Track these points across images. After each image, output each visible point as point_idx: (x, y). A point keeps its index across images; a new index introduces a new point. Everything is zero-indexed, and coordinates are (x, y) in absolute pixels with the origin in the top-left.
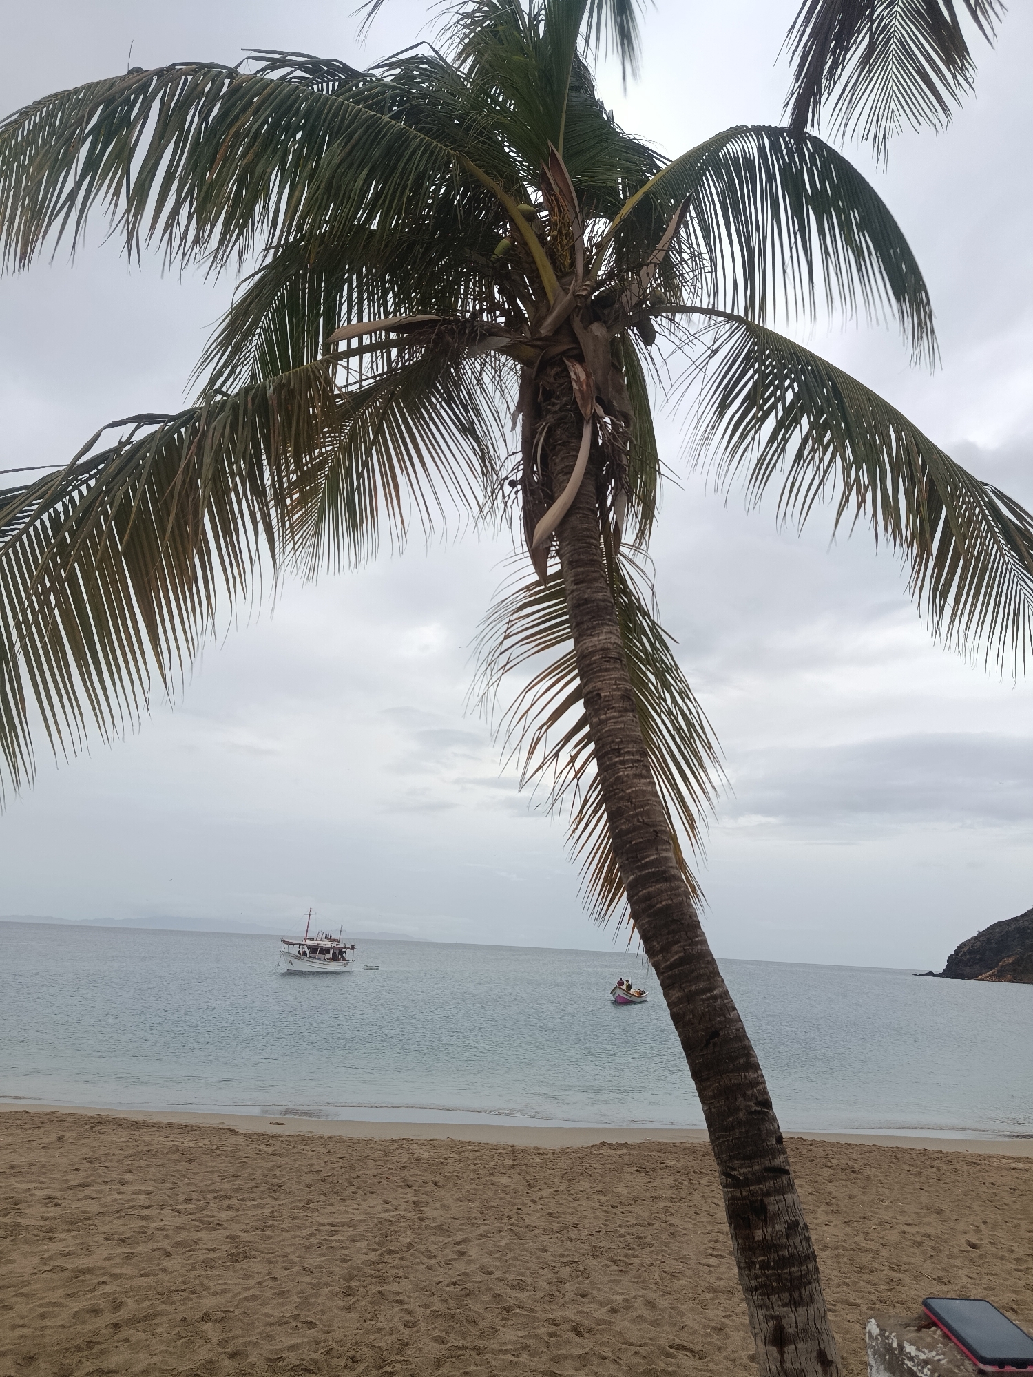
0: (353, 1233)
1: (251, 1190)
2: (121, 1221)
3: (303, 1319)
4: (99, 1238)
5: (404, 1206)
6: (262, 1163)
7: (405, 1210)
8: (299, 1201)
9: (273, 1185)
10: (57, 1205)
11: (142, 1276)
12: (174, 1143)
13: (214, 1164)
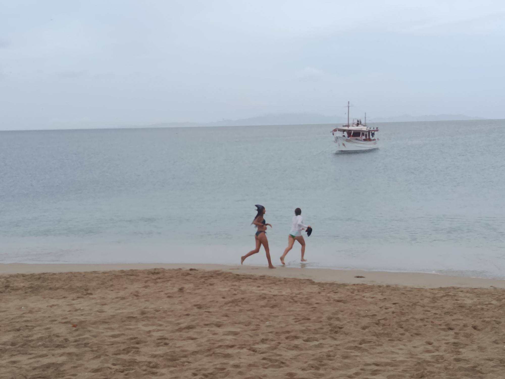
1: (316, 332)
2: (209, 359)
4: (189, 374)
5: (444, 347)
6: (329, 308)
7: (445, 351)
8: (354, 341)
9: (335, 327)
10: (166, 344)
12: (263, 292)
13: (292, 309)
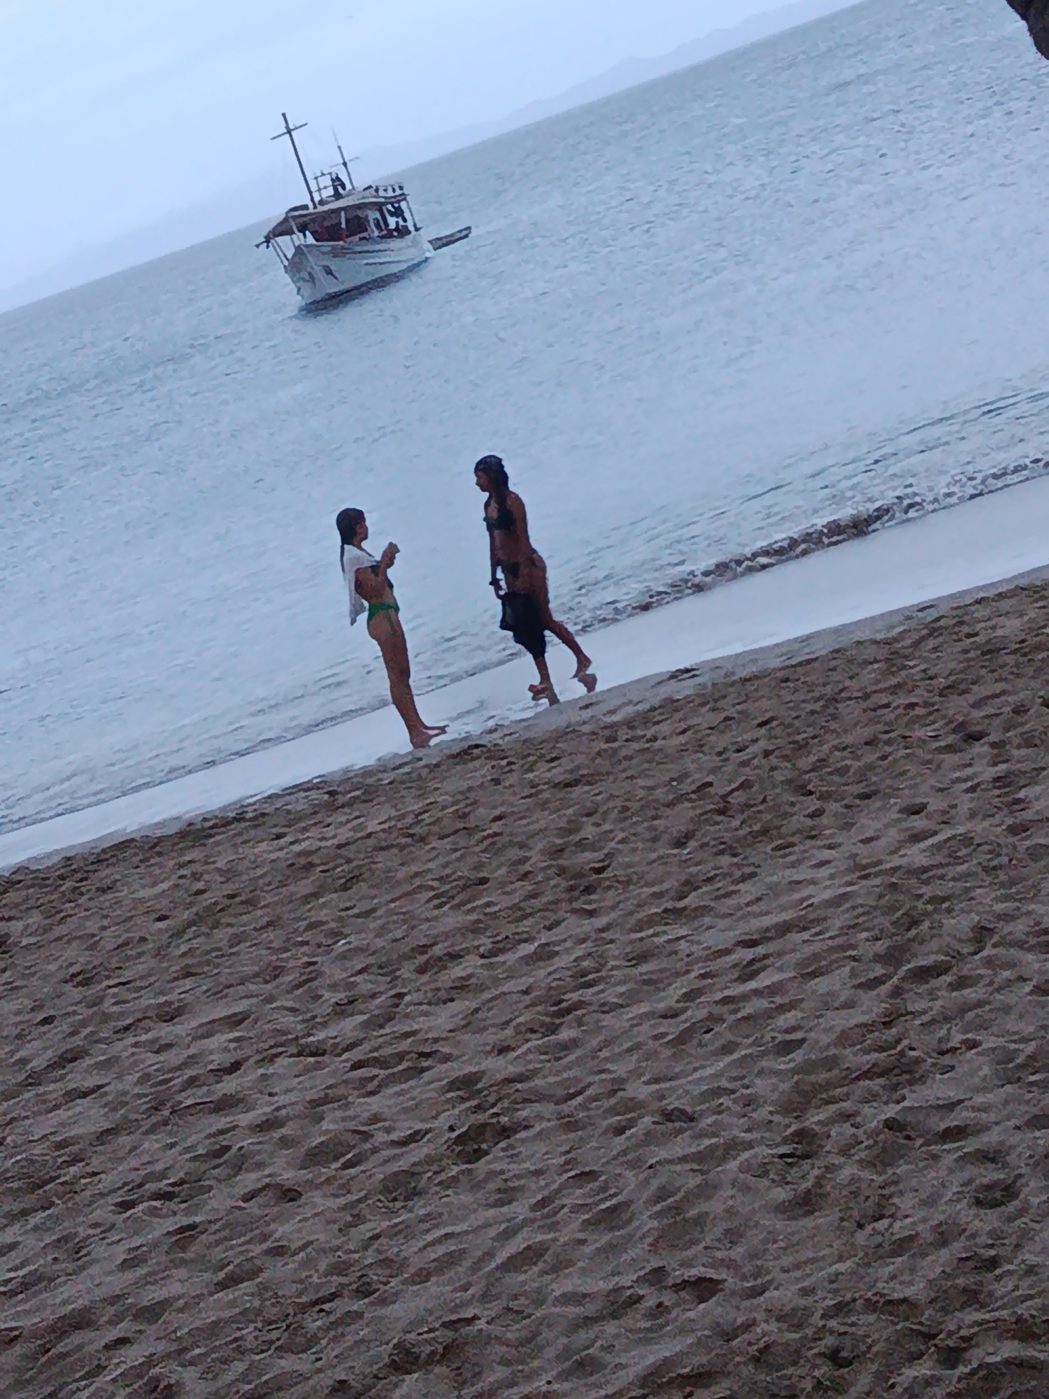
0: (808, 950)
1: (517, 913)
2: (163, 1138)
3: (678, 1275)
4: (103, 1212)
5: (965, 803)
6: (542, 820)
7: (973, 815)
8: (658, 896)
9: (580, 875)
11: (222, 1286)
12: (297, 848)
